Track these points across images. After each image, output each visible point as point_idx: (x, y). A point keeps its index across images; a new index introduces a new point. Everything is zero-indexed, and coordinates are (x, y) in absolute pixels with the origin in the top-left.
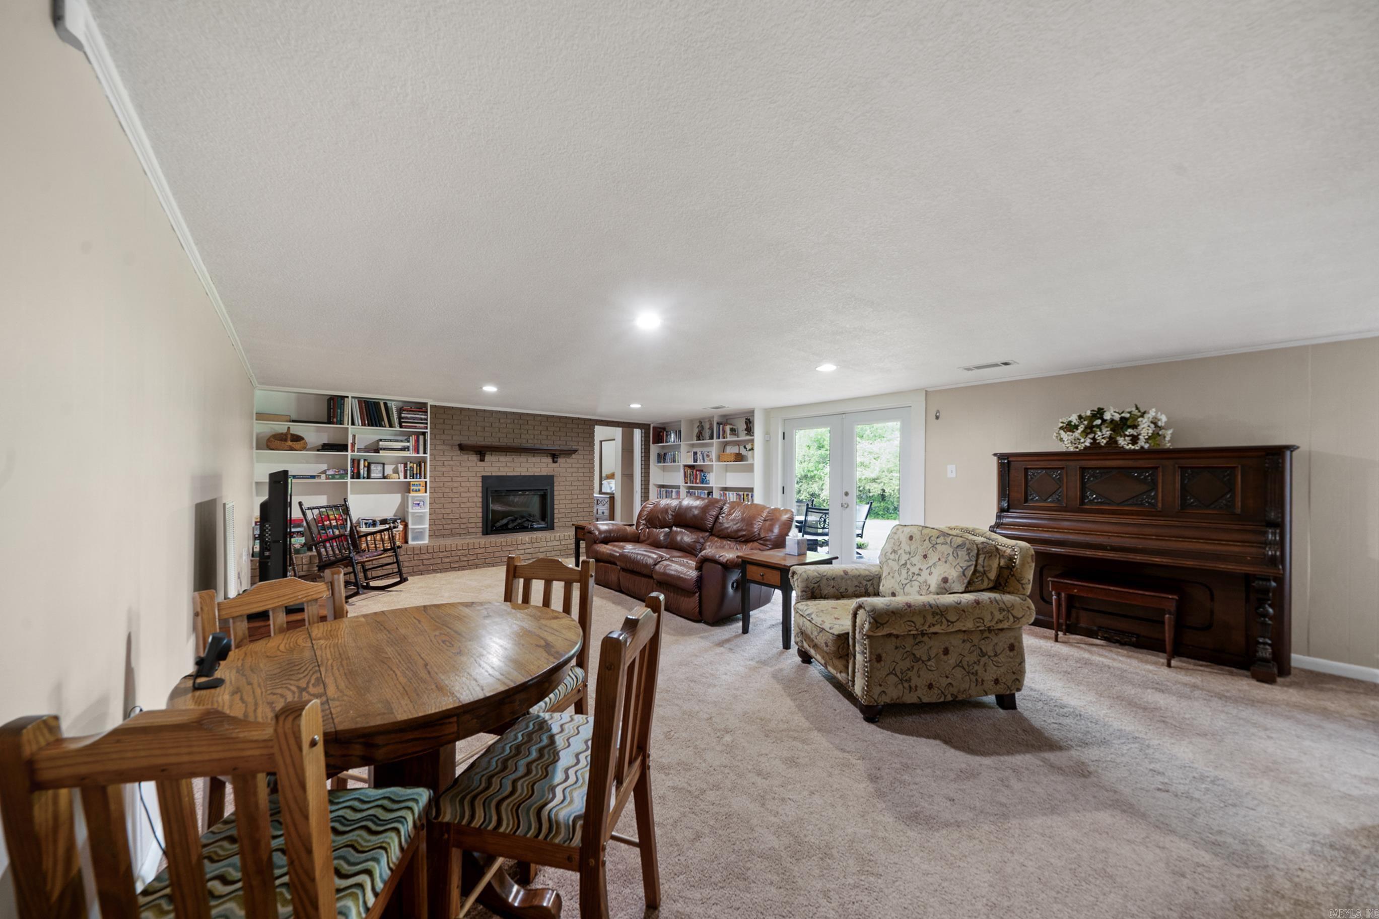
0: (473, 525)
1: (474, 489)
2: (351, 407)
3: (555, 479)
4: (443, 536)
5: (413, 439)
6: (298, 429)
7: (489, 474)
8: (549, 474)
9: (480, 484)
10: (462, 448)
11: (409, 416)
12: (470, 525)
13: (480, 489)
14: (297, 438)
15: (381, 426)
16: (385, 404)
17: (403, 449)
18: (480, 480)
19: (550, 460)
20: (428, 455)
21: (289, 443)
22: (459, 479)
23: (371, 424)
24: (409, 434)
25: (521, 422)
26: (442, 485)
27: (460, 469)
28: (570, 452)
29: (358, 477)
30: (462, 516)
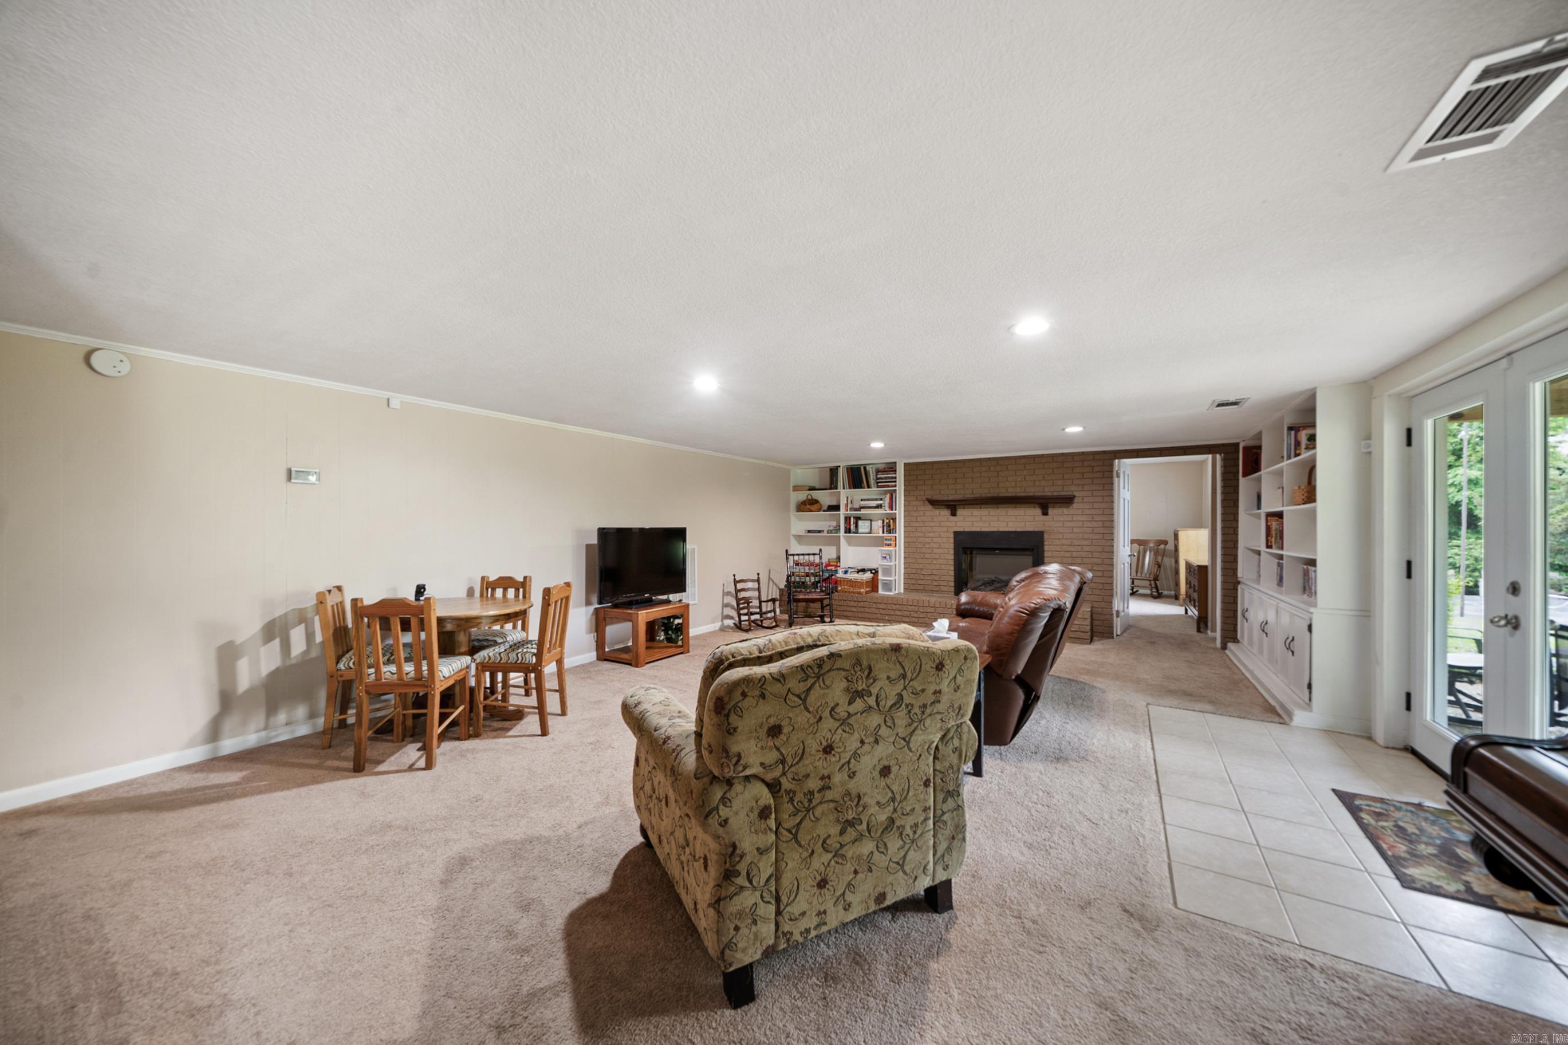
0: (945, 583)
1: (946, 546)
2: (842, 476)
3: (1046, 536)
4: (917, 590)
5: (888, 496)
6: (816, 494)
7: (961, 529)
8: (1036, 529)
9: (952, 540)
10: (934, 503)
11: (883, 476)
12: (942, 583)
13: (952, 546)
14: (816, 502)
15: (861, 488)
16: (865, 468)
17: (879, 506)
18: (952, 536)
19: (1038, 511)
20: (900, 512)
21: (808, 506)
22: (932, 535)
23: (855, 487)
24: (886, 492)
25: (998, 468)
26: (915, 540)
27: (932, 524)
28: (1067, 501)
29: (850, 532)
30: (934, 572)
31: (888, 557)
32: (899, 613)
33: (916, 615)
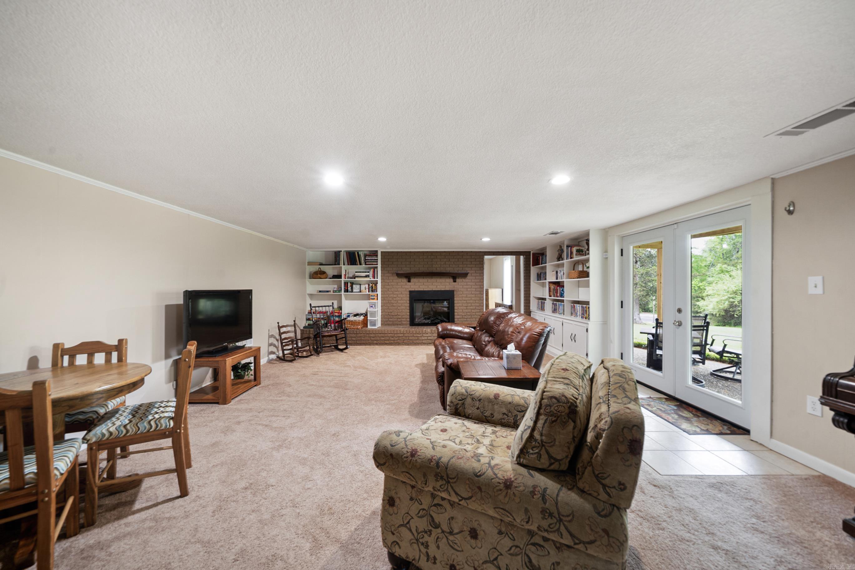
0: (404, 320)
1: (405, 299)
2: (343, 256)
3: (455, 293)
4: (389, 325)
5: (372, 270)
6: (323, 268)
7: (413, 290)
8: (451, 289)
9: (408, 296)
10: (399, 275)
11: (369, 258)
12: (403, 320)
13: (408, 299)
14: (324, 273)
15: (356, 265)
16: (358, 253)
17: (367, 276)
18: (408, 293)
19: (451, 280)
20: (379, 280)
21: (319, 275)
22: (397, 293)
23: (352, 264)
24: (370, 268)
25: (432, 257)
26: (387, 296)
27: (397, 287)
28: (465, 275)
29: (347, 292)
30: (399, 314)
31: (374, 306)
32: (383, 339)
33: (392, 339)
